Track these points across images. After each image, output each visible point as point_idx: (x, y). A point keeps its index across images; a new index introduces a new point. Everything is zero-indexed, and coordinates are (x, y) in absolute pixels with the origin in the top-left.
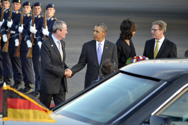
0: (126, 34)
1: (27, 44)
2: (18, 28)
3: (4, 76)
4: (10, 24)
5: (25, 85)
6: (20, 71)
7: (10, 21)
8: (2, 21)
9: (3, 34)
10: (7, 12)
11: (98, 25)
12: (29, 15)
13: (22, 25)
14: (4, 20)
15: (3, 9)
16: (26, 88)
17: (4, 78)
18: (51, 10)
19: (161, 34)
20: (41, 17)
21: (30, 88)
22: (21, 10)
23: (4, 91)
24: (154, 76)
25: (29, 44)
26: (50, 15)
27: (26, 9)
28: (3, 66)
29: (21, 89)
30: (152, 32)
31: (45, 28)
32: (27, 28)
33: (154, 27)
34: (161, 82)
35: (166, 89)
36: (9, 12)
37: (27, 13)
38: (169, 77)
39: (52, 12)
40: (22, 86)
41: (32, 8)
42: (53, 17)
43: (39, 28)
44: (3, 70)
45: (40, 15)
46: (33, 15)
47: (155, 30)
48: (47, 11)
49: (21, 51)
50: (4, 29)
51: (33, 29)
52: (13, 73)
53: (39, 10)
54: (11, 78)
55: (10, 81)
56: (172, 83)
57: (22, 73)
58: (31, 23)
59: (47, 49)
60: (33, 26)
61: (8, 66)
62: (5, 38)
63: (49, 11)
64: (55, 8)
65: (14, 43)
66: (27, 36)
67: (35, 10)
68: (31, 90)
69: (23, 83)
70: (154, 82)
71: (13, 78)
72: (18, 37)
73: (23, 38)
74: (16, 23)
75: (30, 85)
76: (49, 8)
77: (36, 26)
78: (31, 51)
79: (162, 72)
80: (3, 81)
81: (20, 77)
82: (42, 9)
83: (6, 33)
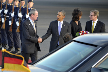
0: (75, 18)
1: (16, 24)
2: (11, 14)
3: (2, 43)
4: (6, 12)
5: (15, 49)
6: (12, 40)
7: (6, 10)
8: (1, 10)
9: (2, 18)
10: (4, 4)
11: (60, 11)
12: (17, 6)
13: (13, 12)
14: (2, 9)
15: (2, 2)
16: (15, 51)
17: (3, 45)
18: (31, 3)
19: (95, 18)
20: (25, 7)
21: (18, 51)
22: (12, 3)
23: (3, 52)
24: (94, 44)
25: (18, 24)
26: (30, 6)
27: (16, 2)
28: (2, 37)
29: (13, 51)
30: (90, 16)
31: (27, 14)
32: (16, 14)
33: (91, 14)
34: (98, 47)
35: (101, 52)
36: (5, 4)
37: (16, 5)
38: (103, 44)
39: (31, 4)
40: (13, 49)
41: (19, 2)
42: (32, 7)
43: (24, 14)
44: (1, 39)
45: (24, 6)
46: (20, 6)
47: (92, 16)
48: (29, 4)
49: (13, 28)
50: (2, 15)
51: (20, 15)
52: (8, 42)
53: (24, 3)
54: (7, 45)
55: (6, 46)
56: (105, 48)
57: (13, 42)
58: (19, 11)
59: (26, 27)
60: (20, 13)
61: (5, 37)
62: (3, 20)
63: (30, 3)
64: (34, 2)
65: (9, 23)
66: (16, 19)
67: (21, 3)
68: (19, 52)
69: (14, 48)
70: (94, 47)
71: (8, 45)
72: (11, 20)
73: (14, 20)
74: (10, 11)
75: (18, 49)
76: (30, 2)
77: (22, 13)
78: (19, 28)
79: (99, 41)
80: (2, 47)
81: (12, 44)
82: (25, 3)
83: (4, 17)
